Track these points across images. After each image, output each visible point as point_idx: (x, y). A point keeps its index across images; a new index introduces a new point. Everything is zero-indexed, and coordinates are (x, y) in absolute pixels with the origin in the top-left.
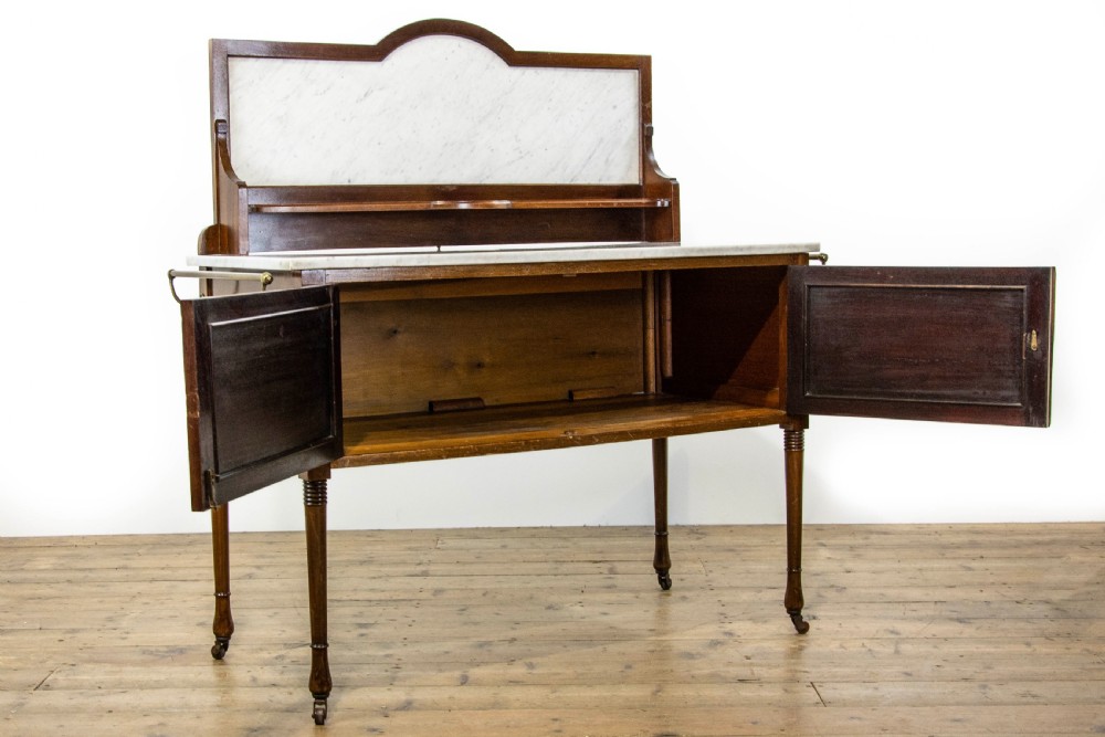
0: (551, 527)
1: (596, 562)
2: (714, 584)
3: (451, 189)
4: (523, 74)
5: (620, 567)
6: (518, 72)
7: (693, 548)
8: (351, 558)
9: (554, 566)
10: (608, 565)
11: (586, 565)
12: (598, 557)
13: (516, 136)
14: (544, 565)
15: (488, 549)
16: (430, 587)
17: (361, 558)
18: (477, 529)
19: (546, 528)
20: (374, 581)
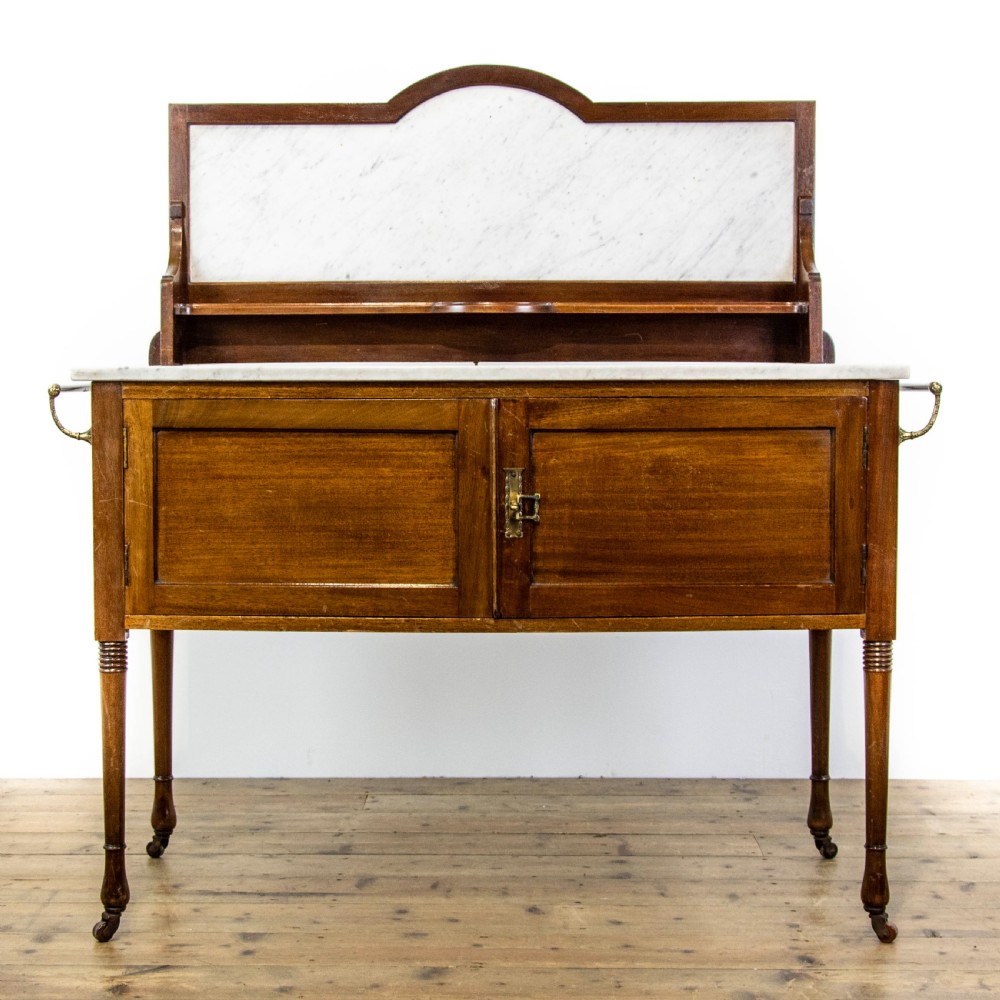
0: (532, 780)
1: (599, 836)
2: (777, 875)
3: (491, 288)
4: (608, 131)
5: (635, 844)
6: (598, 130)
7: (740, 815)
8: (239, 823)
9: (537, 841)
10: (617, 842)
11: (586, 840)
12: (601, 828)
13: (594, 218)
14: (522, 840)
15: (440, 811)
16: (351, 872)
17: (253, 824)
18: (424, 779)
19: (525, 779)
20: (270, 861)
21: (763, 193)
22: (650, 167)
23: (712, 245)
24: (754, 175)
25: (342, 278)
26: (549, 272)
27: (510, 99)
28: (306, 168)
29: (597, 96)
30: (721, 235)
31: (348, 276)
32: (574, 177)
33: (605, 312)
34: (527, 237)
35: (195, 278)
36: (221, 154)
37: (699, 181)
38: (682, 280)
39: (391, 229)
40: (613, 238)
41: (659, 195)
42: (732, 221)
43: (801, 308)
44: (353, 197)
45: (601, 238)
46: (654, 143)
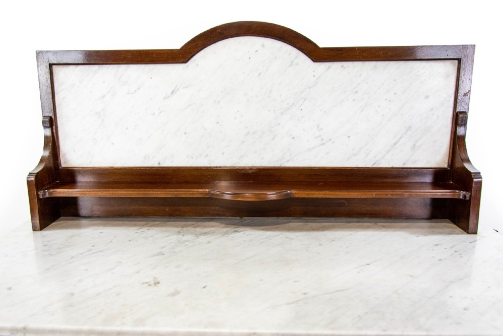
3: (250, 172)
4: (329, 67)
6: (322, 67)
13: (318, 126)
21: (432, 110)
22: (357, 92)
23: (395, 144)
24: (427, 97)
25: (156, 165)
26: (288, 161)
27: (263, 46)
28: (128, 94)
29: (323, 42)
30: (401, 137)
31: (159, 163)
32: (305, 99)
33: (327, 197)
34: (273, 139)
35: (64, 164)
36: (74, 85)
37: (390, 101)
38: (374, 166)
39: (185, 133)
40: (330, 139)
41: (362, 110)
42: (410, 128)
43: (465, 196)
44: (160, 113)
45: (322, 140)
46: (360, 75)
